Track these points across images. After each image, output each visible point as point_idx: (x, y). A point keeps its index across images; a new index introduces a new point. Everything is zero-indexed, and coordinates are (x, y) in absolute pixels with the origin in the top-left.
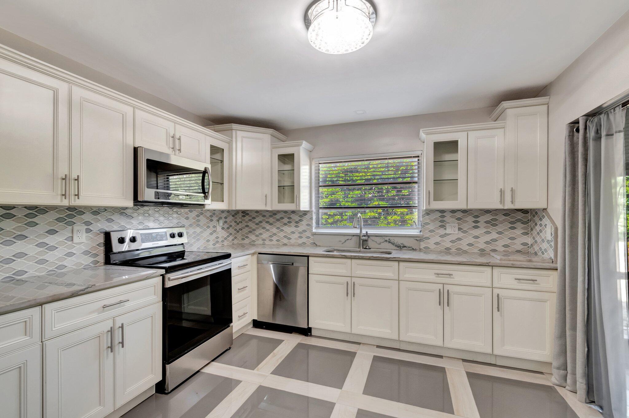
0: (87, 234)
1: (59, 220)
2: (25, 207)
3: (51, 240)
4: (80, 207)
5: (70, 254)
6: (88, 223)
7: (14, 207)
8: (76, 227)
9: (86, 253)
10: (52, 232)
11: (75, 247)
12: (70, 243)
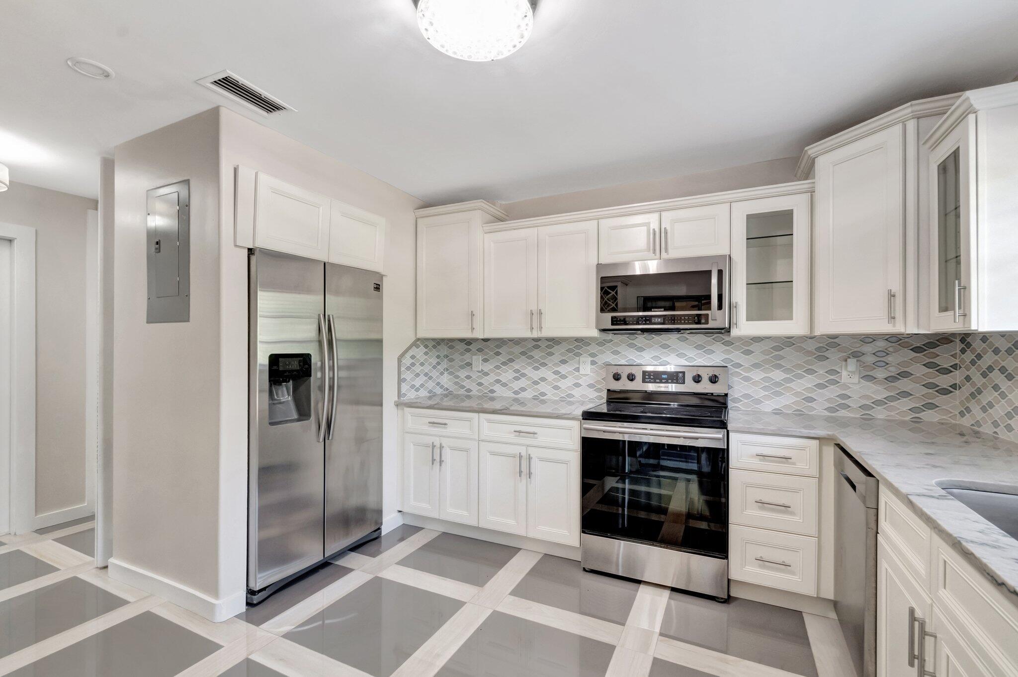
0: (593, 367)
1: (569, 351)
2: (546, 340)
3: (563, 369)
4: (586, 338)
5: (577, 385)
6: (593, 355)
7: (540, 340)
8: (582, 359)
9: (591, 386)
10: (564, 362)
11: (581, 378)
12: (577, 373)
